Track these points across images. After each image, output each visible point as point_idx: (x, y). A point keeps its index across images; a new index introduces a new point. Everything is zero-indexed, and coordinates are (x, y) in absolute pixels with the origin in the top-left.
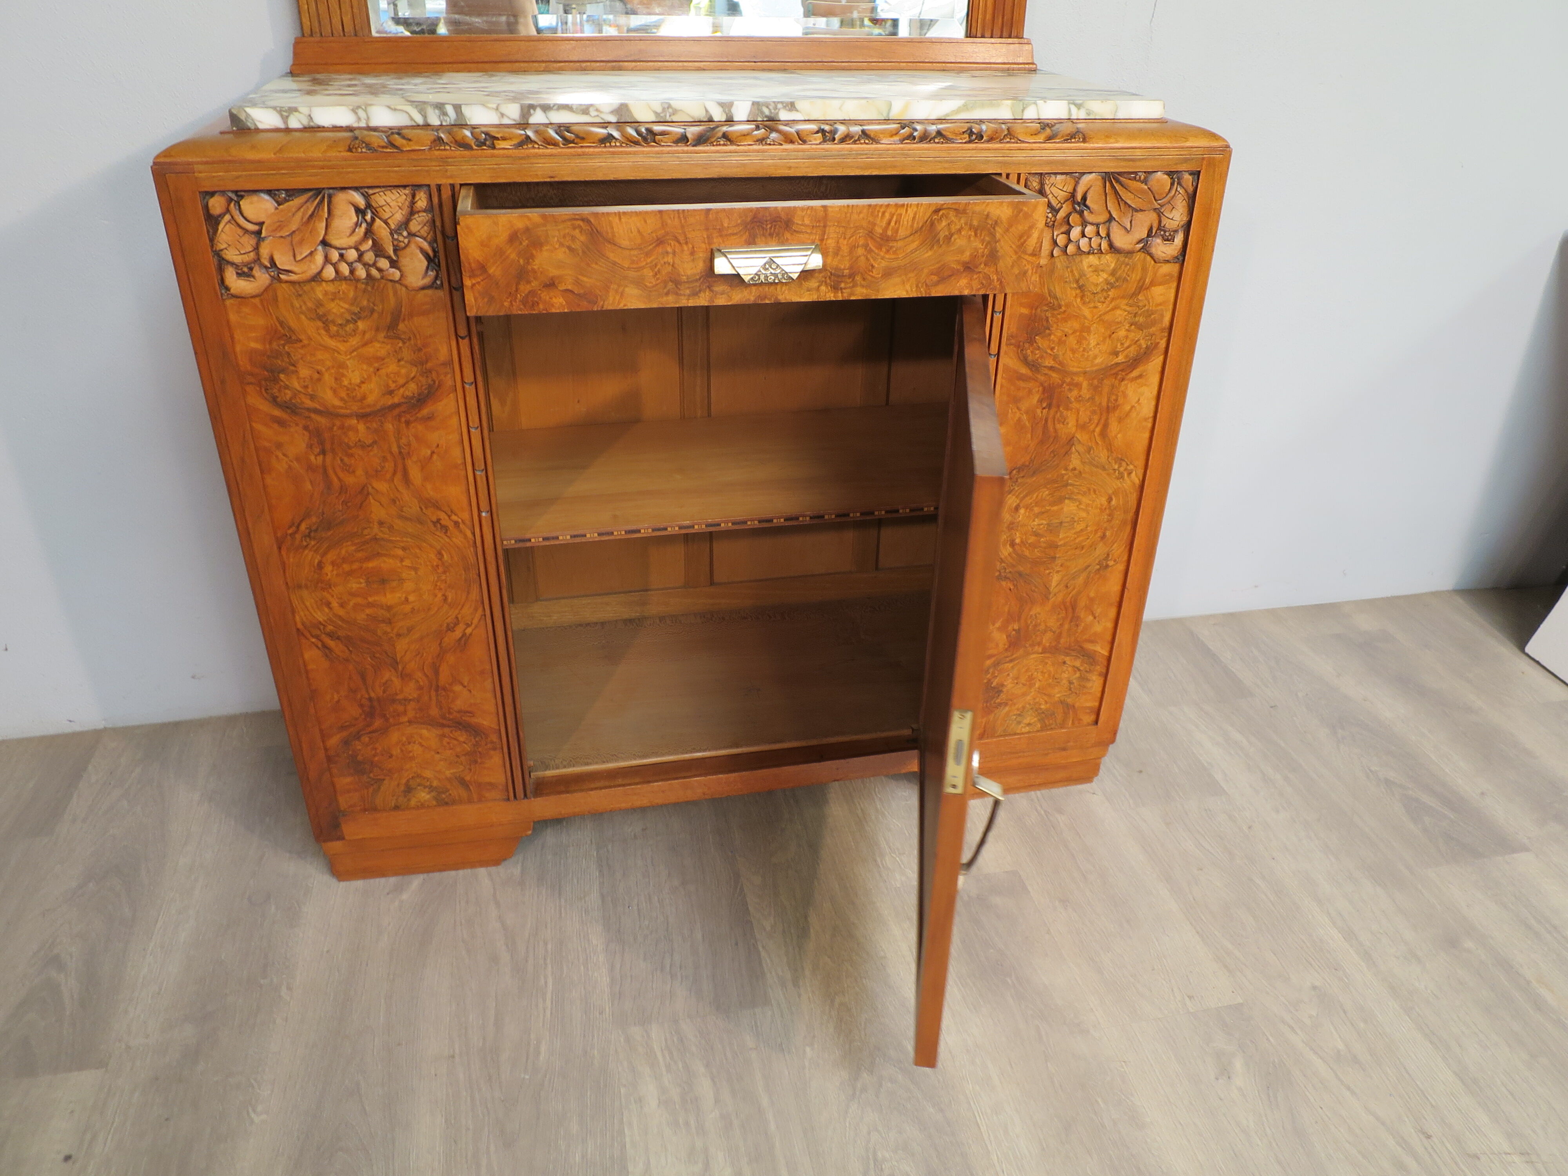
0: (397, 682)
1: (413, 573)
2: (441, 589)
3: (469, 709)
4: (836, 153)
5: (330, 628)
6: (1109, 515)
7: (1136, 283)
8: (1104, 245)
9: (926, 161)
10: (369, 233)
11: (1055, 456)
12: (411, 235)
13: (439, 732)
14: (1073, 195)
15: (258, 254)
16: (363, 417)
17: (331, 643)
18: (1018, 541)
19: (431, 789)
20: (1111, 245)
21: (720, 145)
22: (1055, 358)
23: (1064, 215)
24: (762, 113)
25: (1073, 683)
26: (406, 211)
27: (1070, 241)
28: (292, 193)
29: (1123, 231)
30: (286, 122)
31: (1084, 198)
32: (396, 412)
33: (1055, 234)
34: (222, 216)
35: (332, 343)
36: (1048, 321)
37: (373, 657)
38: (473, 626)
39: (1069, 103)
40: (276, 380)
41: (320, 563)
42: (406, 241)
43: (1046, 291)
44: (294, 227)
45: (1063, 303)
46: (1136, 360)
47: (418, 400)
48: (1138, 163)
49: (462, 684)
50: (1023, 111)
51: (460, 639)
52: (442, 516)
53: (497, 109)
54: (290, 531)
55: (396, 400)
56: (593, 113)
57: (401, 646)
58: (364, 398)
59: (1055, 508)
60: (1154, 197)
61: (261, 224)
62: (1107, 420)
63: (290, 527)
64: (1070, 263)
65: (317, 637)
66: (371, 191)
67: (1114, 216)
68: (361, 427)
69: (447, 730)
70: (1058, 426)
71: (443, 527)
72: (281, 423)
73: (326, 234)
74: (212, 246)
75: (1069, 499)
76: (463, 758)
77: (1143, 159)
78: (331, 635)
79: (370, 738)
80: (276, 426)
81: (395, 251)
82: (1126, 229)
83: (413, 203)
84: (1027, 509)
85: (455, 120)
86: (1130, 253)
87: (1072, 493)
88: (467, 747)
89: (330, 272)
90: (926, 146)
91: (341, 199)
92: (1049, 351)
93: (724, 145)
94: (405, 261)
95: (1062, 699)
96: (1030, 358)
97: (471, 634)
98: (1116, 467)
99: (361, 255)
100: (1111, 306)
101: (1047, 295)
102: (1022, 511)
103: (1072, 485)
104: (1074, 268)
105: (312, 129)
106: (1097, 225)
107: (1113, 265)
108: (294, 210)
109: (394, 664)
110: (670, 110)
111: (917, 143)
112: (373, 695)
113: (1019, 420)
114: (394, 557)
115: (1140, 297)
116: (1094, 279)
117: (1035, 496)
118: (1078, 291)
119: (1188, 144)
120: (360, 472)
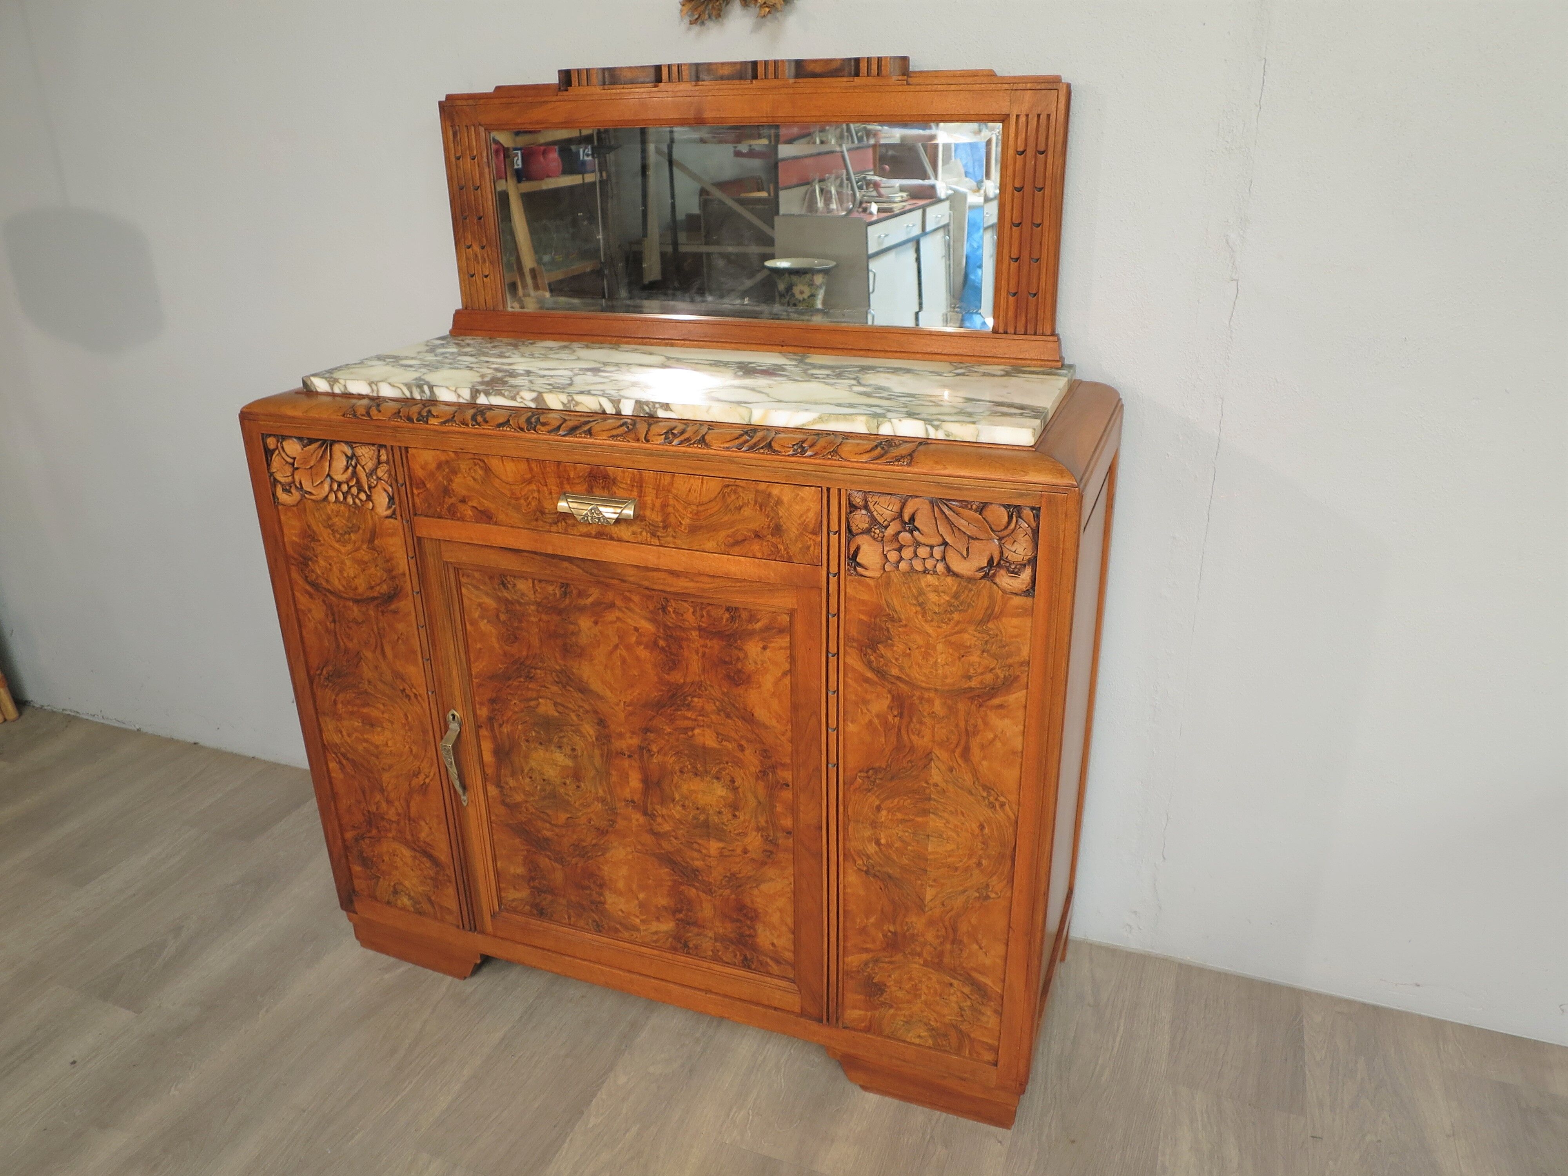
0: (384, 805)
1: (390, 724)
2: (407, 742)
3: (431, 843)
4: (671, 453)
5: (343, 750)
6: (983, 843)
7: (983, 611)
8: (940, 567)
10: (354, 473)
11: (913, 766)
12: (379, 479)
13: (413, 854)
14: (900, 514)
15: (293, 478)
16: (357, 601)
17: (344, 762)
18: (883, 841)
19: (410, 898)
20: (948, 569)
21: (581, 437)
22: (901, 668)
23: (893, 533)
24: (644, 410)
25: (965, 1011)
26: (375, 461)
27: (901, 558)
28: (311, 441)
29: (959, 557)
30: (332, 389)
31: (912, 519)
32: (376, 602)
33: (886, 549)
34: (274, 450)
35: (337, 545)
36: (888, 631)
37: (369, 780)
38: (430, 778)
39: (925, 424)
40: (307, 565)
41: (335, 701)
42: (375, 482)
43: (884, 602)
44: (312, 464)
45: (903, 617)
46: (993, 689)
47: (389, 597)
48: (965, 492)
49: (425, 822)
50: (878, 427)
51: (423, 784)
52: (406, 686)
53: (455, 391)
54: (318, 672)
55: (375, 594)
56: (519, 400)
57: (386, 777)
58: (356, 589)
59: (919, 819)
60: (991, 528)
61: (294, 459)
62: (967, 743)
63: (317, 670)
64: (907, 579)
65: (336, 754)
66: (354, 446)
67: (947, 540)
68: (355, 609)
69: (418, 854)
70: (913, 737)
71: (407, 696)
72: (311, 596)
73: (329, 471)
74: (268, 469)
75: (934, 813)
76: (429, 881)
77: (970, 489)
78: (344, 755)
79: (371, 842)
80: (307, 596)
81: (370, 488)
82: (962, 555)
83: (379, 456)
84: (889, 812)
85: (430, 397)
86: (970, 580)
87: (937, 808)
88: (432, 873)
89: (332, 497)
91: (337, 447)
92: (894, 661)
93: (585, 437)
94: (375, 497)
95: (954, 1023)
96: (874, 664)
97: (429, 784)
98: (985, 794)
99: (350, 488)
100: (957, 629)
101: (886, 607)
102: (884, 813)
103: (935, 800)
104: (912, 585)
105: (347, 395)
106: (932, 547)
107: (955, 588)
108: (312, 451)
109: (382, 790)
110: (574, 402)
112: (370, 810)
113: (871, 722)
114: (377, 708)
115: (991, 625)
116: (933, 597)
117: (896, 800)
118: (918, 609)
119: (1027, 478)
120: (355, 641)
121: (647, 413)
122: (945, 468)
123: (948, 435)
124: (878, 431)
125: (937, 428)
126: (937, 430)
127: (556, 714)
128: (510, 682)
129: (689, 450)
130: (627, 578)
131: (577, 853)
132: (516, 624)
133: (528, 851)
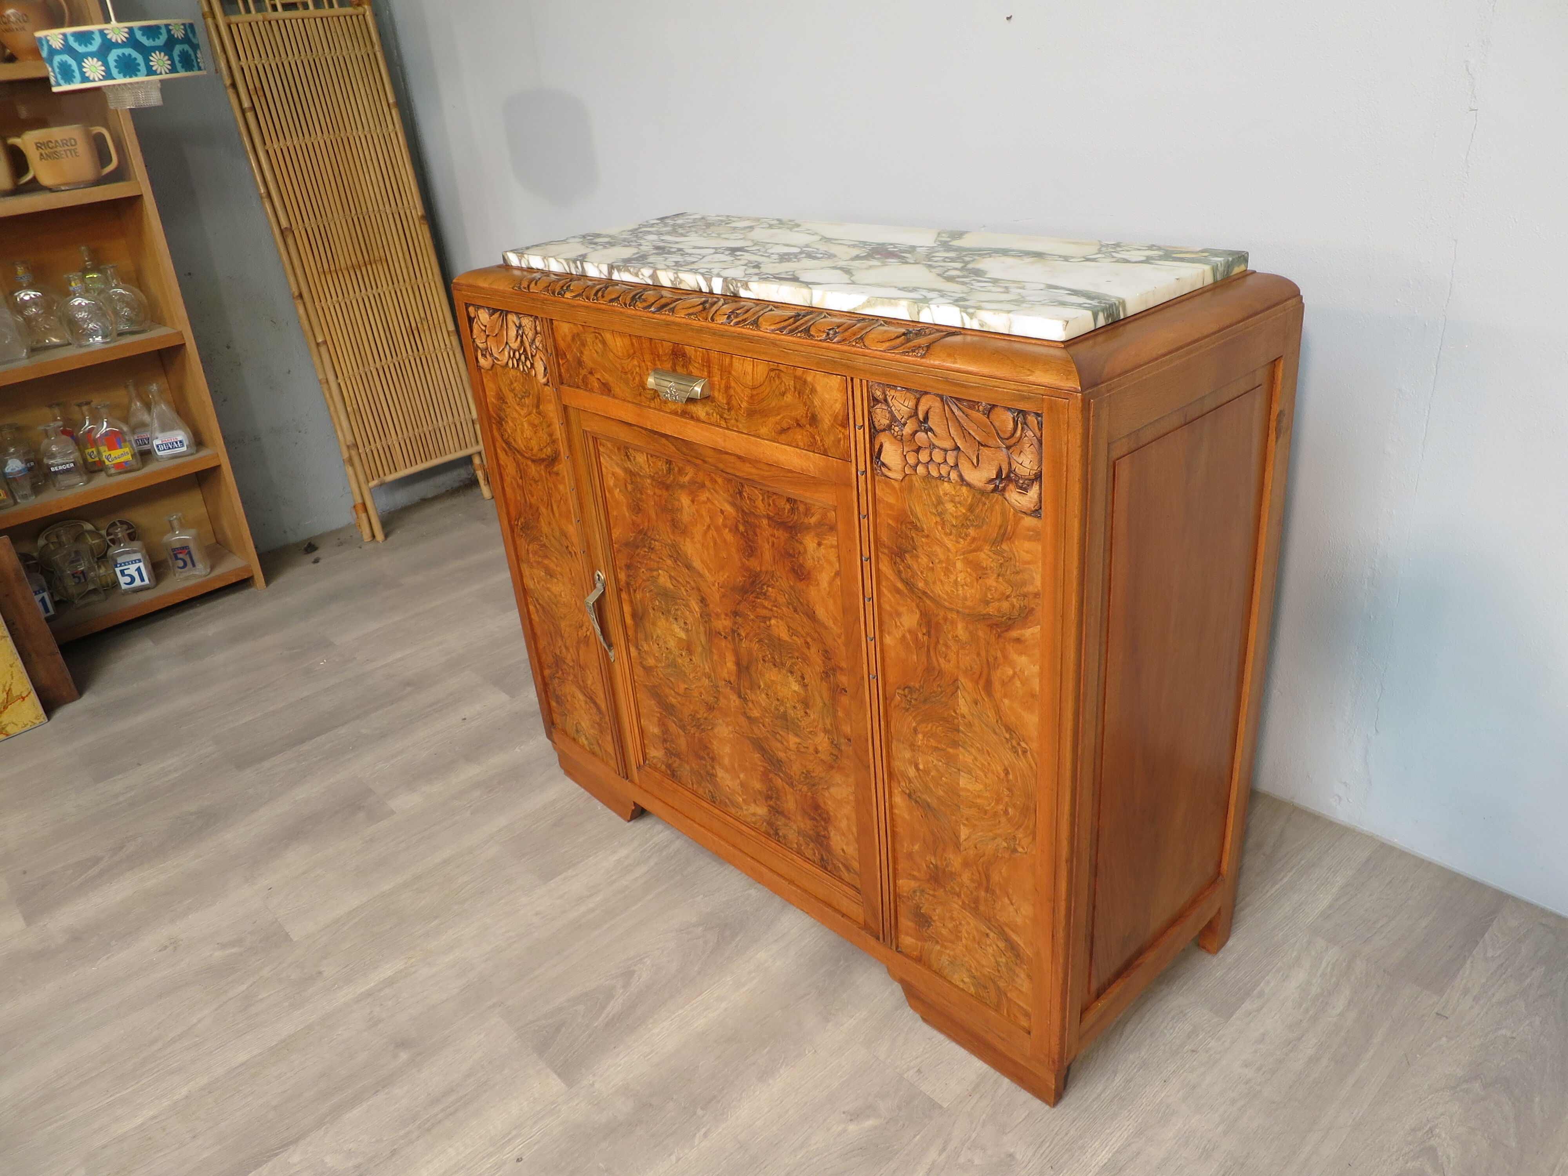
0: (564, 650)
1: (561, 577)
3: (594, 690)
4: (729, 334)
5: (536, 595)
6: (1009, 790)
7: (997, 529)
8: (954, 475)
9: (788, 353)
10: (522, 342)
11: (942, 692)
12: (537, 348)
13: (584, 698)
14: (916, 414)
15: (487, 345)
16: (533, 461)
17: (538, 606)
18: (921, 767)
19: (587, 739)
20: (961, 476)
21: (665, 314)
22: (926, 583)
23: (910, 432)
24: (729, 289)
25: (1001, 967)
26: (533, 331)
27: (919, 462)
28: (495, 311)
29: (971, 465)
30: (520, 263)
31: (926, 418)
32: (545, 463)
33: (906, 449)
34: (475, 317)
35: (518, 408)
36: (913, 541)
37: (553, 626)
39: (961, 311)
40: (502, 425)
41: (527, 550)
42: (535, 351)
43: (908, 508)
44: (496, 332)
45: (925, 526)
46: (1010, 619)
47: (552, 459)
48: (971, 391)
49: (589, 671)
50: (918, 313)
52: (569, 545)
53: (598, 267)
54: (515, 527)
55: (544, 456)
56: (641, 277)
57: (563, 625)
58: (532, 450)
59: (950, 750)
60: (998, 434)
61: (486, 326)
62: (989, 675)
63: (515, 524)
64: (926, 485)
65: (532, 598)
66: (520, 316)
67: (958, 445)
68: (533, 467)
69: (588, 700)
70: (941, 660)
71: (570, 552)
72: (506, 452)
73: (507, 339)
74: (472, 335)
75: (963, 747)
76: (596, 725)
77: (975, 387)
78: (537, 600)
79: (559, 682)
80: (504, 453)
81: (532, 356)
82: (973, 463)
83: (535, 327)
84: (924, 736)
85: (582, 272)
86: (983, 492)
87: (965, 742)
88: (597, 718)
89: (510, 365)
90: (791, 338)
91: (510, 316)
92: (919, 574)
93: (667, 315)
94: (536, 364)
95: (992, 977)
96: (903, 575)
98: (1008, 736)
99: (520, 355)
100: (973, 546)
101: (910, 513)
102: (920, 736)
103: (963, 732)
104: (931, 492)
105: (530, 270)
106: (946, 451)
107: (969, 500)
108: (496, 320)
109: (562, 636)
111: (785, 335)
112: (556, 653)
113: (904, 636)
114: (553, 561)
115: (1004, 547)
116: (949, 506)
117: (930, 726)
118: (938, 519)
119: (1031, 378)
120: (535, 497)
121: (732, 293)
122: (955, 362)
123: (982, 325)
124: (919, 318)
125: (971, 316)
126: (971, 318)
127: (672, 587)
128: (639, 551)
129: (743, 330)
130: (706, 459)
131: (694, 723)
132: (639, 496)
133: (661, 714)
